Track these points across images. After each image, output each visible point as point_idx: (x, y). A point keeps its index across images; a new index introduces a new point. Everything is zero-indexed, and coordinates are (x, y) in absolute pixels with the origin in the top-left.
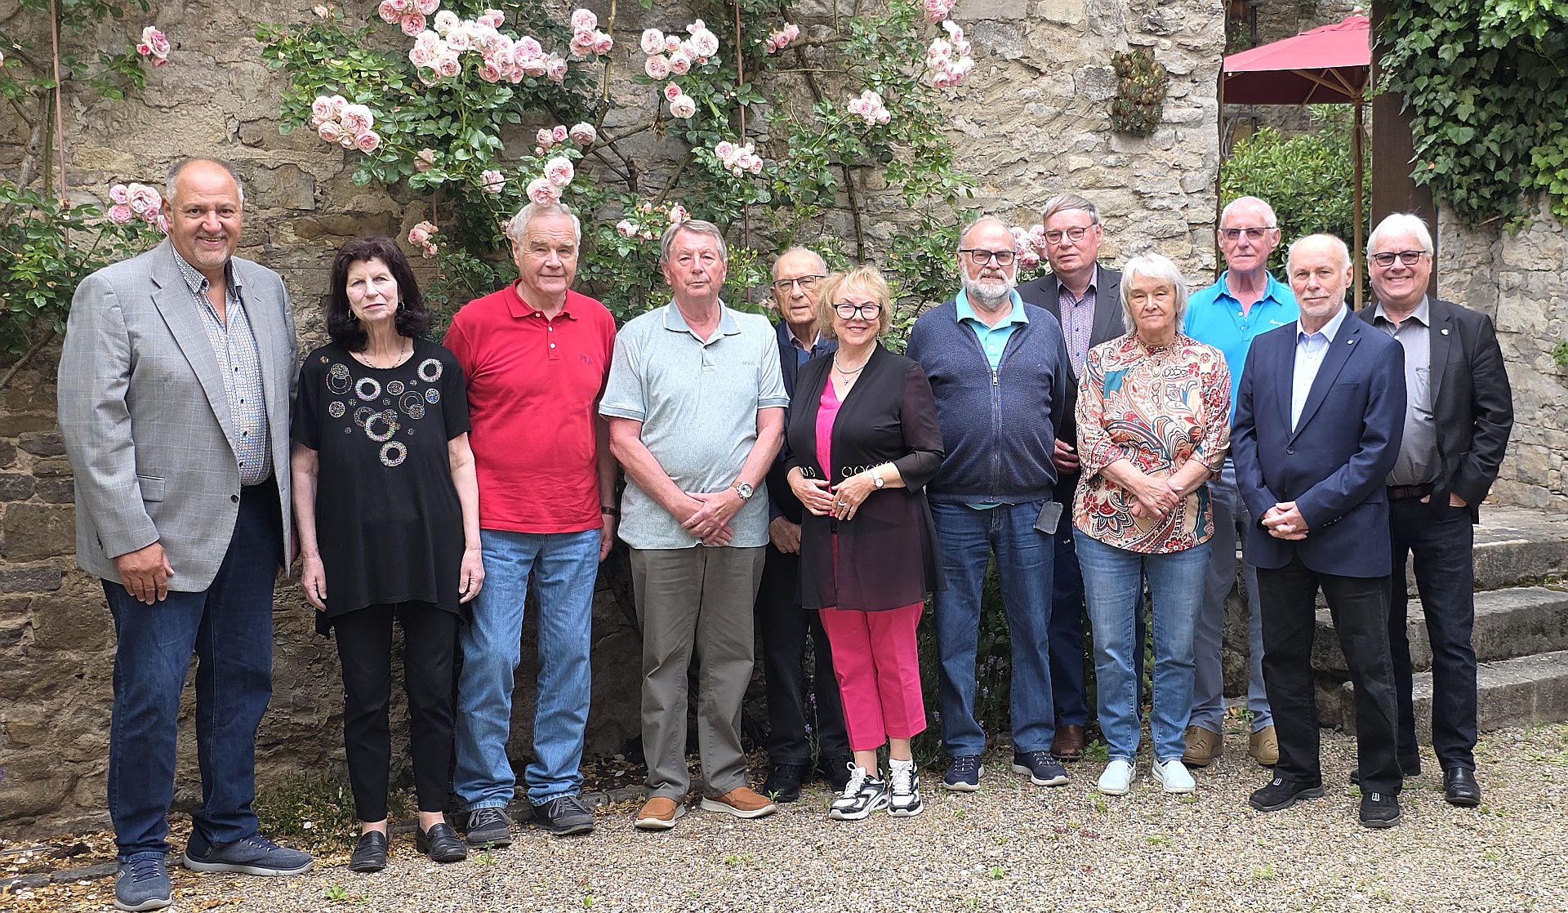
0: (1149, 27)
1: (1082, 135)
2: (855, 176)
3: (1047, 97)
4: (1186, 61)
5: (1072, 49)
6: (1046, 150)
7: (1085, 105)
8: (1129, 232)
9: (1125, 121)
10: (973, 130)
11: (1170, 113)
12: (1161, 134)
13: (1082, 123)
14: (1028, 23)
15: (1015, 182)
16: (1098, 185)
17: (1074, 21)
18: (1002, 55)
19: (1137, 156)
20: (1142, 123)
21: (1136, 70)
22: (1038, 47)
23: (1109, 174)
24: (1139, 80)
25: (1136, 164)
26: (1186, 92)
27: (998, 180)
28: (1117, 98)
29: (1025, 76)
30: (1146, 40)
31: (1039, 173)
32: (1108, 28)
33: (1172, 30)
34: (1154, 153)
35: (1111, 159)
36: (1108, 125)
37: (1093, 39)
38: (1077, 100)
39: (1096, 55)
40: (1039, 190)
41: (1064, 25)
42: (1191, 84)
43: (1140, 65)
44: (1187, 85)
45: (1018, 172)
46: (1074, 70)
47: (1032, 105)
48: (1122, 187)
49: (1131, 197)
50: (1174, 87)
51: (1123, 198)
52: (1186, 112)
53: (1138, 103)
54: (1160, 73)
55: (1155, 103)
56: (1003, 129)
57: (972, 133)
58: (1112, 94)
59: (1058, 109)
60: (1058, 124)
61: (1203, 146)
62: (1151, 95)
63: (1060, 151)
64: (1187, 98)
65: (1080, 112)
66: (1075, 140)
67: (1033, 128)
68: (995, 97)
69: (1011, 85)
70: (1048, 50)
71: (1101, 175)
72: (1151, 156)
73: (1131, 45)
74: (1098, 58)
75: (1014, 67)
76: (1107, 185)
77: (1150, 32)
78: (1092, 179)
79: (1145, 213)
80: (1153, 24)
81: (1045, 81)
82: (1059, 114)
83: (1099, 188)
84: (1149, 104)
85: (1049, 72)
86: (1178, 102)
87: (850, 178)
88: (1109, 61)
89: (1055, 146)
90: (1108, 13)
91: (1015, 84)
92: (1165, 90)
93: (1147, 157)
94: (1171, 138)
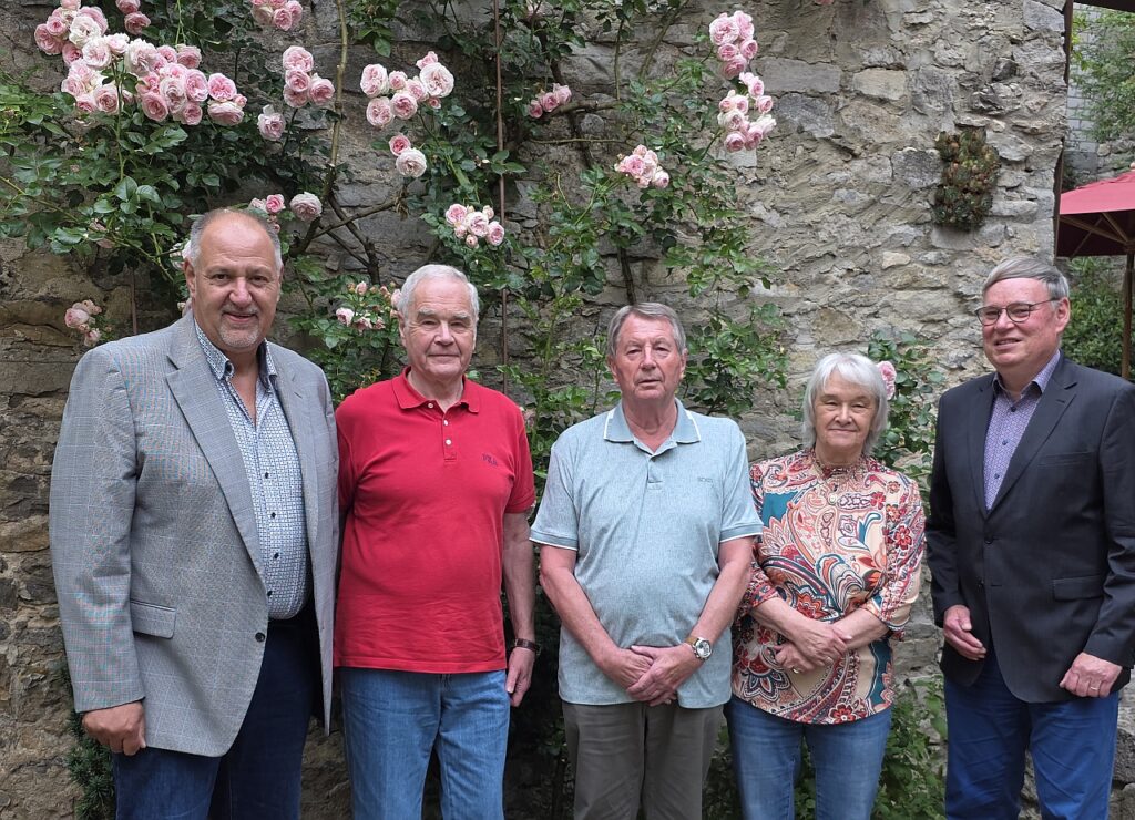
0: (981, 105)
1: (899, 228)
2: (636, 269)
3: (861, 183)
4: (1022, 146)
5: (891, 128)
6: (857, 243)
7: (904, 193)
8: (948, 340)
9: (950, 211)
10: (774, 219)
11: (1001, 205)
12: (990, 228)
13: (899, 213)
14: (841, 98)
15: (820, 280)
16: (915, 285)
17: (894, 96)
18: (810, 133)
19: (960, 254)
20: (969, 214)
21: (965, 153)
22: (852, 125)
23: (929, 272)
24: (968, 164)
25: (958, 262)
26: (1020, 181)
27: (801, 277)
28: (941, 186)
29: (836, 158)
30: (977, 121)
31: (849, 270)
32: (933, 105)
33: (1007, 109)
34: (982, 250)
35: (931, 256)
36: (928, 216)
37: (916, 120)
38: (895, 186)
39: (918, 137)
40: (846, 289)
41: (882, 101)
42: (1025, 173)
43: (969, 147)
44: (1021, 174)
45: (823, 268)
46: (892, 153)
47: (843, 192)
48: (943, 288)
49: (952, 300)
50: (1006, 176)
51: (942, 301)
52: (1018, 204)
53: (965, 191)
54: (992, 157)
55: (986, 192)
56: (808, 218)
57: (773, 222)
58: (936, 181)
59: (872, 196)
60: (871, 215)
61: (1036, 243)
62: (980, 183)
63: (873, 245)
64: (1020, 189)
65: (897, 201)
66: (891, 233)
67: (844, 219)
68: (801, 181)
69: (820, 168)
70: (864, 129)
71: (919, 274)
72: (976, 254)
73: (959, 126)
74: (920, 140)
75: (823, 147)
76: (926, 285)
77: (981, 112)
78: (908, 278)
79: (967, 318)
80: (984, 102)
81: (858, 165)
82: (874, 203)
83: (916, 289)
84: (978, 193)
85: (864, 155)
86: (1009, 193)
87: (629, 271)
88: (932, 144)
89: (867, 240)
90: (933, 88)
91: (824, 167)
92: (997, 178)
93: (972, 255)
94: (1000, 234)
